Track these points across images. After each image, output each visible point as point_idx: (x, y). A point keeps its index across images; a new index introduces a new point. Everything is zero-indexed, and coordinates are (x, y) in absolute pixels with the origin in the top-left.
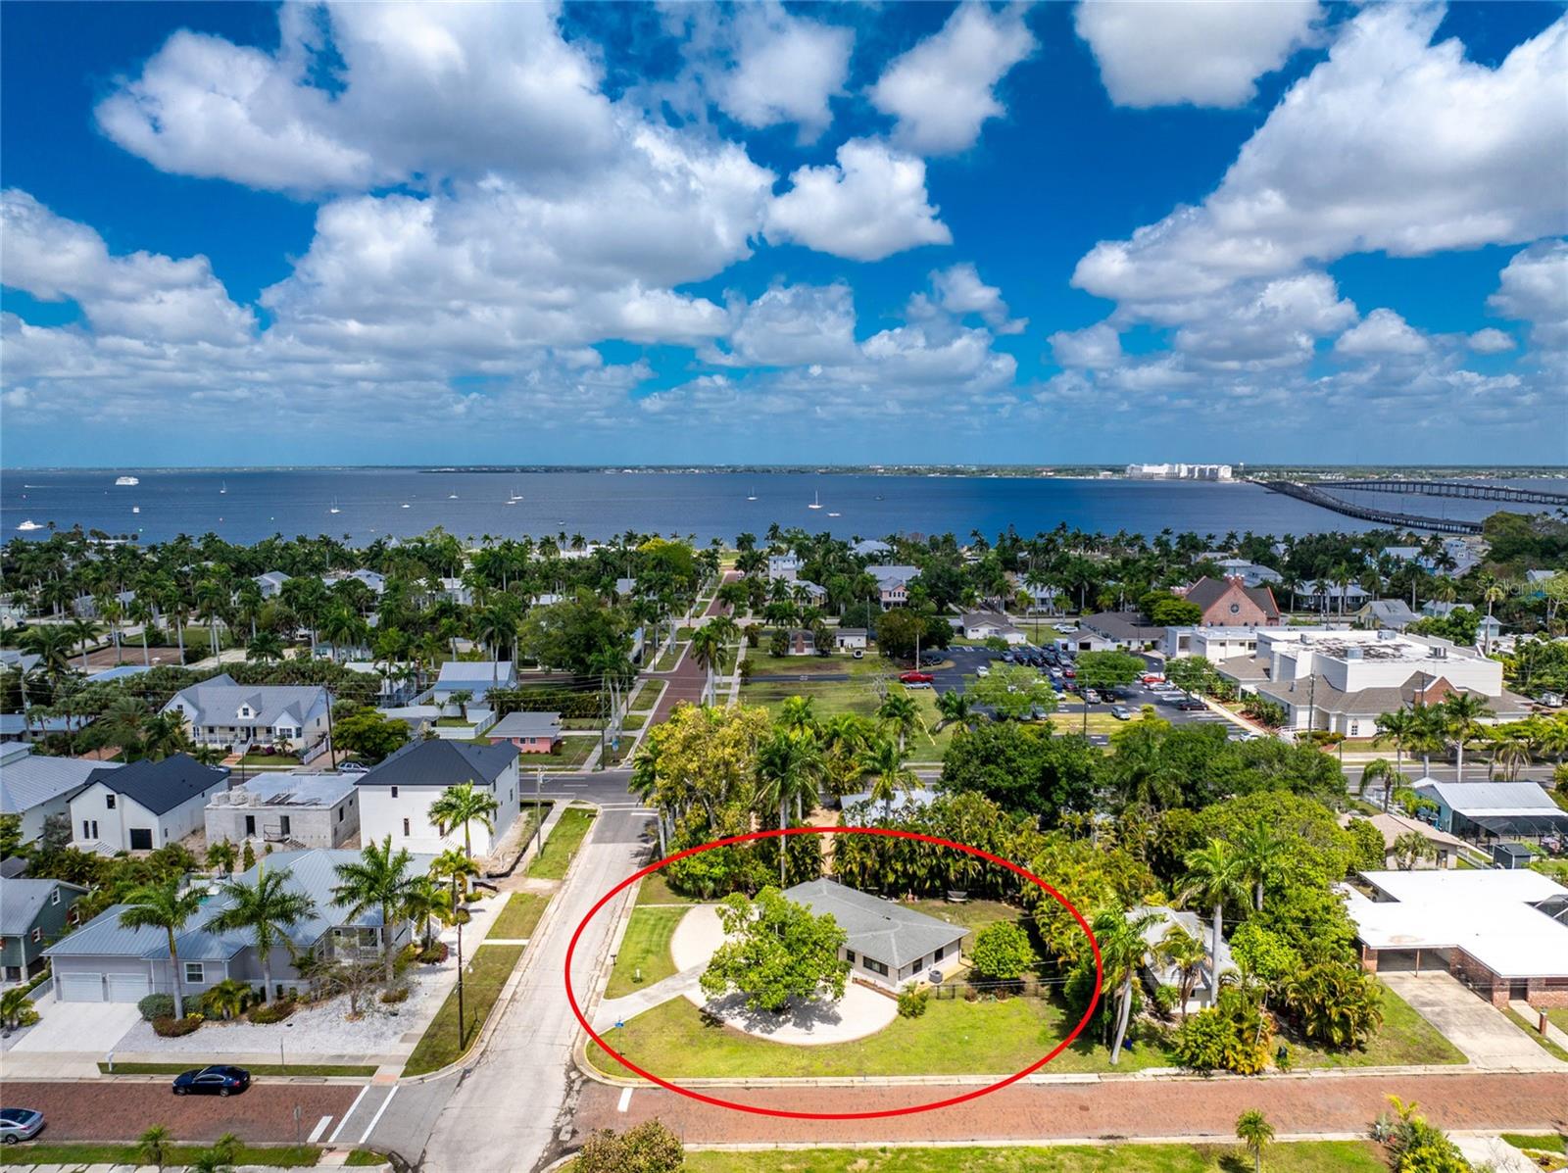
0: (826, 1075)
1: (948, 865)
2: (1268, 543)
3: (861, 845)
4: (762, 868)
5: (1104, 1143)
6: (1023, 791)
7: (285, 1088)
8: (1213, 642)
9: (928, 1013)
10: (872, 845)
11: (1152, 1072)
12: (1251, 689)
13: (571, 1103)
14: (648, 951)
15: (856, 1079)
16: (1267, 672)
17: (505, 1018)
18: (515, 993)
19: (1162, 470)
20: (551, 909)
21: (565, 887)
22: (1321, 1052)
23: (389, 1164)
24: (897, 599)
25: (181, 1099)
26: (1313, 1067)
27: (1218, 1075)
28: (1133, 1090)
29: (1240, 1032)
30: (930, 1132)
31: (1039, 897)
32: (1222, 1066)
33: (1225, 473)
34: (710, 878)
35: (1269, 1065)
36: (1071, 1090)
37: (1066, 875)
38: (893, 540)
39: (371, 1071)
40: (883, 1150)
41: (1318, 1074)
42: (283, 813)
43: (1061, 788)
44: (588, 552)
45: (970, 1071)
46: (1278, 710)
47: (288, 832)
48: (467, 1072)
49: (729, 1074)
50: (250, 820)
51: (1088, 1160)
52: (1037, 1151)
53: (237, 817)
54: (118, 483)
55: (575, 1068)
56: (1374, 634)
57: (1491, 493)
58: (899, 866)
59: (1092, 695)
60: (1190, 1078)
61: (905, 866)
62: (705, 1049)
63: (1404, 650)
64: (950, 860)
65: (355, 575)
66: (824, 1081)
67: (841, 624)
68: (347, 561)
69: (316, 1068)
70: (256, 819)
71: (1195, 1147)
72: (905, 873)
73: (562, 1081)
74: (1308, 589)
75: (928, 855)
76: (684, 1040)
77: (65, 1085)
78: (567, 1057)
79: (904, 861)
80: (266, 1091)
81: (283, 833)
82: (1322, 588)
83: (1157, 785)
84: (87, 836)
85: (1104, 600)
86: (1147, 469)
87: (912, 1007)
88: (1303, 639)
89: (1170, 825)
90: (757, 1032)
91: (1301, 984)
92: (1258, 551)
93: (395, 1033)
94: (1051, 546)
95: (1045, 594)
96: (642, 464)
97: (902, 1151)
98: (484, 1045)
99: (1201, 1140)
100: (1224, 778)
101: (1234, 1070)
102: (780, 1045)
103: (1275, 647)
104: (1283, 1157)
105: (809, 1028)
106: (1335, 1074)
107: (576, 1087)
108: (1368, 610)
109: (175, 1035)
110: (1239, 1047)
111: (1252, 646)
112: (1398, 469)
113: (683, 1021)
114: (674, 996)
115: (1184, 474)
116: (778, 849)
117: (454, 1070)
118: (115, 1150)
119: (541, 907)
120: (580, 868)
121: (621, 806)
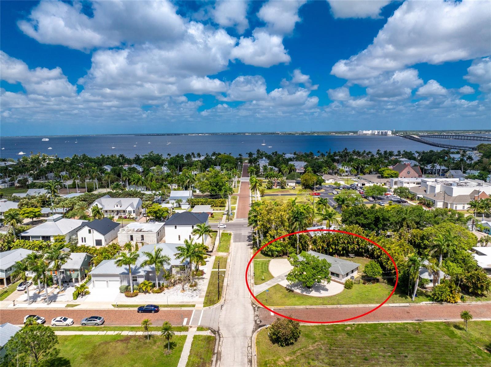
0: (329, 305)
1: (348, 247)
2: (410, 153)
3: (322, 241)
4: (292, 248)
5: (417, 322)
6: (369, 224)
7: (170, 311)
8: (405, 183)
9: (353, 288)
10: (326, 240)
11: (425, 303)
12: (421, 196)
13: (256, 313)
14: (263, 272)
15: (338, 306)
16: (425, 191)
17: (227, 291)
18: (227, 284)
19: (370, 132)
20: (229, 261)
21: (230, 255)
22: (474, 297)
23: (210, 331)
24: (301, 171)
25: (140, 314)
26: (472, 301)
27: (445, 304)
28: (420, 307)
29: (451, 291)
30: (365, 320)
31: (381, 254)
32: (445, 301)
33: (390, 133)
34: (276, 251)
35: (459, 301)
36: (403, 308)
37: (389, 248)
38: (295, 154)
39: (194, 306)
40: (354, 324)
41: (474, 303)
42: (142, 234)
43: (381, 223)
44: (202, 158)
45: (371, 303)
46: (431, 202)
47: (143, 240)
48: (222, 306)
49: (300, 305)
50: (132, 237)
51: (414, 326)
52: (399, 324)
53: (128, 235)
54: (43, 140)
55: (254, 304)
56: (458, 179)
57: (475, 138)
58: (334, 247)
59: (371, 199)
60: (436, 304)
61: (335, 247)
62: (291, 298)
63: (468, 184)
64: (349, 245)
65: (132, 166)
66: (329, 306)
67: (287, 179)
68: (129, 162)
69: (177, 305)
70: (133, 236)
71: (445, 322)
72: (335, 249)
73: (251, 308)
74: (429, 167)
75: (342, 243)
76: (283, 296)
77: (105, 311)
78: (250, 301)
79: (335, 245)
80: (164, 311)
81: (142, 240)
82: (433, 167)
83: (409, 222)
84: (83, 242)
85: (367, 171)
86: (365, 132)
87: (348, 286)
88: (436, 181)
89: (414, 234)
90: (304, 293)
91: (467, 277)
92: (409, 156)
93: (197, 295)
94: (346, 155)
95: (347, 169)
96: (204, 132)
97: (359, 324)
98: (224, 298)
99: (445, 321)
100: (430, 220)
101: (449, 302)
102: (313, 297)
103: (428, 183)
104: (472, 325)
105: (320, 292)
106: (479, 303)
107: (256, 309)
108: (449, 173)
109: (132, 297)
110: (451, 295)
111: (418, 183)
112: (444, 131)
113: (281, 291)
114: (275, 284)
115: (376, 133)
116: (297, 242)
117: (218, 305)
118: (128, 327)
119: (226, 260)
120: (233, 249)
121: (238, 232)
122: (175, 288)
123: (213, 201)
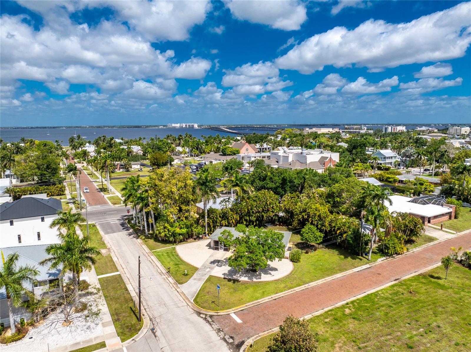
5: (398, 281)
11: (381, 260)
13: (216, 326)
14: (177, 264)
15: (306, 285)
16: (277, 162)
19: (178, 125)
26: (412, 248)
27: (395, 256)
28: (382, 266)
32: (396, 253)
34: (180, 234)
35: (405, 251)
39: (103, 345)
41: (415, 250)
48: (153, 331)
49: (263, 297)
55: (200, 313)
58: (247, 218)
60: (390, 259)
62: (244, 291)
63: (311, 153)
64: (263, 214)
66: (297, 289)
72: (250, 220)
73: (201, 320)
75: (257, 212)
76: (231, 291)
78: (191, 311)
79: (249, 216)
86: (173, 125)
88: (285, 152)
90: (255, 280)
93: (97, 325)
98: (147, 317)
101: (399, 254)
102: (268, 282)
105: (271, 274)
106: (418, 249)
107: (210, 320)
110: (400, 246)
113: (222, 284)
114: (207, 277)
115: (184, 126)
117: (145, 331)
119: (110, 259)
120: (111, 243)
121: (104, 221)
122: (47, 322)
123: (47, 189)
